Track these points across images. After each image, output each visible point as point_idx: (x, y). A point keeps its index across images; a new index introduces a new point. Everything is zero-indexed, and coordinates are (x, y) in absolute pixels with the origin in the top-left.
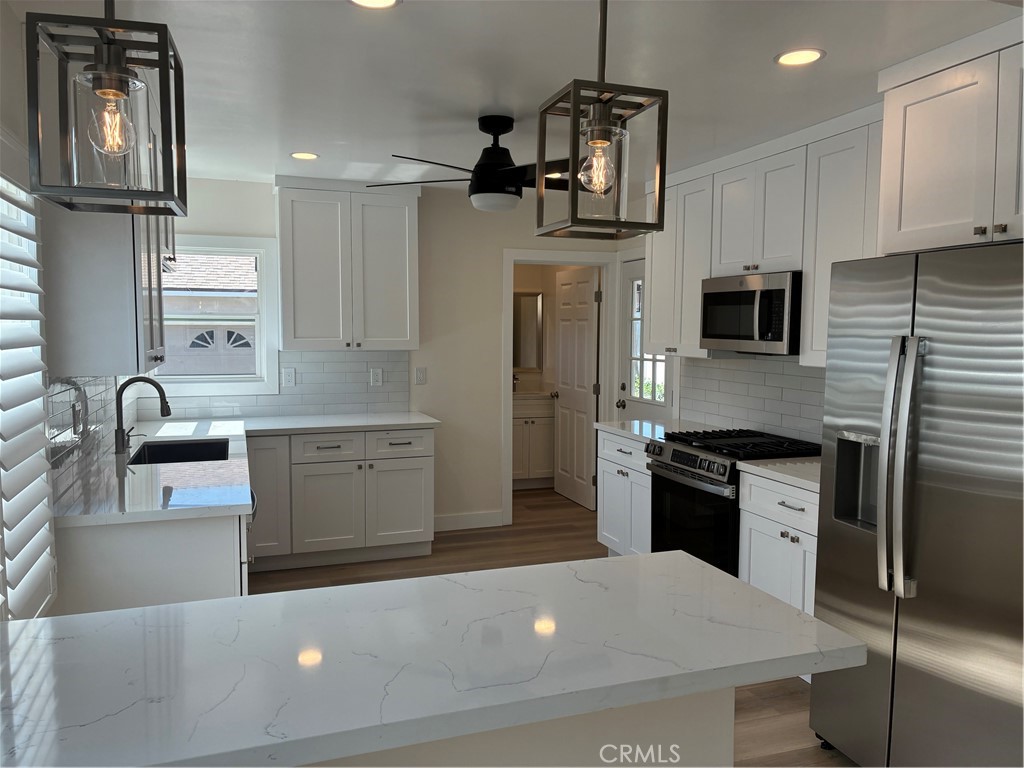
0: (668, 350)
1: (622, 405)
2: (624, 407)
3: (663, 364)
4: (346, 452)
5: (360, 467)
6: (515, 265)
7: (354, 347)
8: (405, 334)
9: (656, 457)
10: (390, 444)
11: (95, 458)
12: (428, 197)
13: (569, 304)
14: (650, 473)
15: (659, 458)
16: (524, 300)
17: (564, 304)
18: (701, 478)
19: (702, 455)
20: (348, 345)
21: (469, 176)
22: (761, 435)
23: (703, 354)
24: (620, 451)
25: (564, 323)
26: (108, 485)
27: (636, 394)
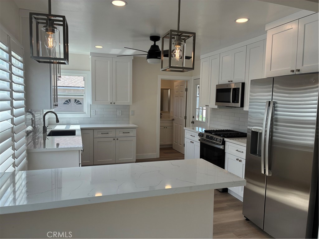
0: (206, 106)
1: (193, 122)
2: (194, 123)
3: (205, 110)
4: (110, 135)
5: (114, 139)
6: (161, 80)
7: (113, 104)
8: (128, 101)
9: (201, 137)
10: (123, 133)
11: (37, 135)
12: (135, 59)
13: (178, 92)
14: (200, 142)
15: (202, 138)
16: (164, 91)
17: (176, 92)
18: (214, 143)
19: (215, 136)
20: (111, 103)
21: (147, 53)
22: (233, 131)
23: (216, 107)
24: (191, 135)
25: (176, 98)
26: (41, 143)
27: (197, 119)
